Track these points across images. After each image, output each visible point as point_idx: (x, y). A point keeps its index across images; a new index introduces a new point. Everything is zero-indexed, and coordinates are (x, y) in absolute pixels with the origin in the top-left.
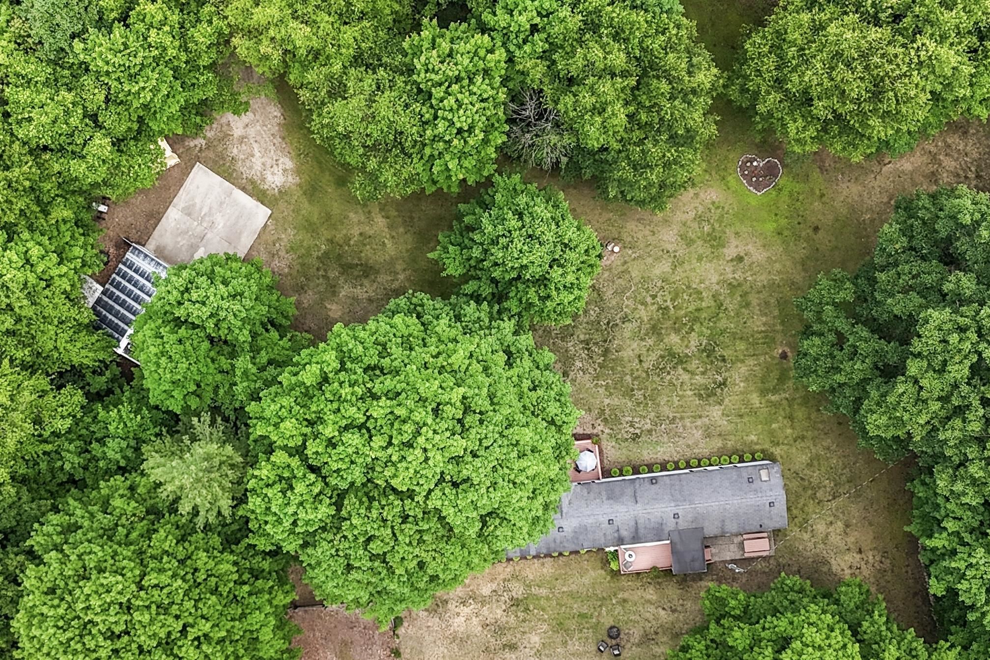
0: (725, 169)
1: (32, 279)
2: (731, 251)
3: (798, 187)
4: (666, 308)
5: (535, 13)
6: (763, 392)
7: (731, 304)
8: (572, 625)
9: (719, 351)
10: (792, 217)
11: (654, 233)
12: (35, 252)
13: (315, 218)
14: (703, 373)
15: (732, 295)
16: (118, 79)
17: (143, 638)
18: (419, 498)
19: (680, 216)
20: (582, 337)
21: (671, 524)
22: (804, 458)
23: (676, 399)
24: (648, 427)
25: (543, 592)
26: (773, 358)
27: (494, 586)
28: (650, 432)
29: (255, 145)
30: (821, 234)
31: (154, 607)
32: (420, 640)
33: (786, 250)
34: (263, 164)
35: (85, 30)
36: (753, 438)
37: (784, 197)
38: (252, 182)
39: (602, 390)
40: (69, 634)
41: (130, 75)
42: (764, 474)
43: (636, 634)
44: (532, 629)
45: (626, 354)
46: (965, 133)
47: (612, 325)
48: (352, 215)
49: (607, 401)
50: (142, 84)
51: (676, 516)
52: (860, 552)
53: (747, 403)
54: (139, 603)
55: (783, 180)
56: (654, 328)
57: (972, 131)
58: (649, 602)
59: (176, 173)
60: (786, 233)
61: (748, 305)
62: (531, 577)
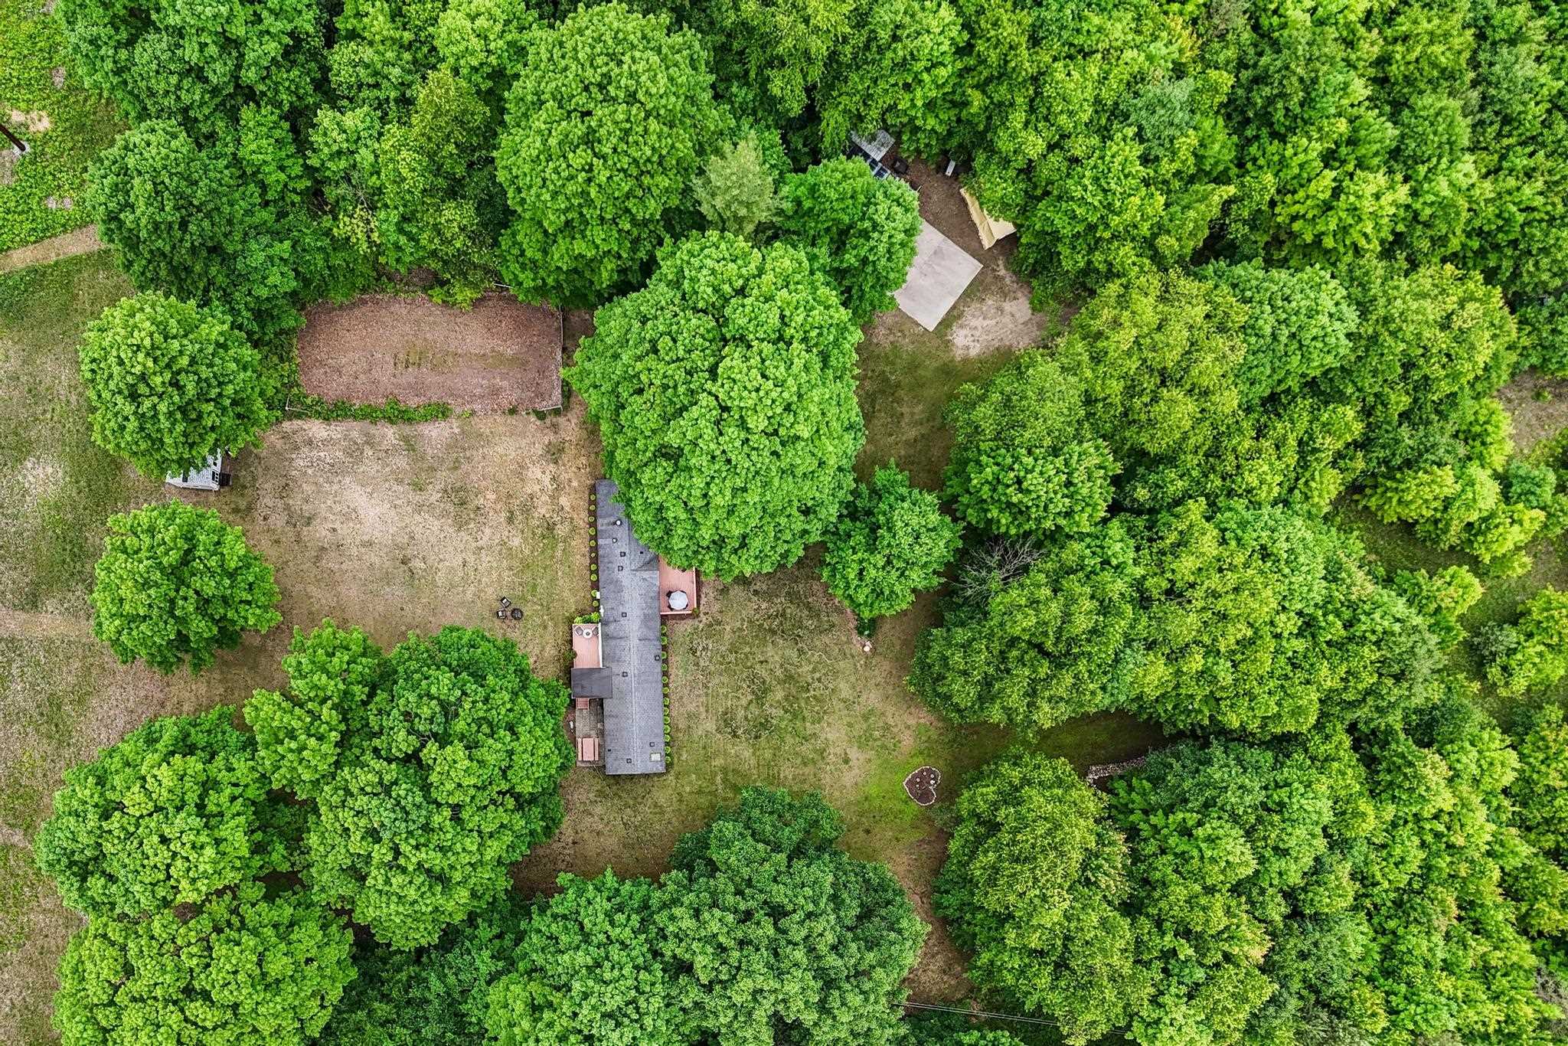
0: (929, 756)
1: (919, 66)
2: (854, 753)
3: (907, 819)
4: (808, 690)
5: (1121, 559)
6: (724, 770)
7: (806, 749)
8: (527, 576)
9: (765, 734)
10: (880, 811)
11: (877, 685)
12: (943, 73)
13: (921, 372)
14: (746, 718)
15: (815, 751)
16: (1095, 167)
17: (600, 113)
18: (708, 385)
19: (890, 710)
20: (788, 611)
21: (616, 669)
22: (662, 801)
23: (725, 690)
24: (702, 663)
25: (559, 554)
26: (755, 781)
27: (567, 509)
28: (697, 664)
29: (994, 322)
30: (862, 834)
31: (628, 126)
32: (523, 435)
33: (850, 803)
34: (976, 328)
35: (1142, 141)
36: (684, 757)
37: (900, 806)
38: (959, 317)
39: (738, 624)
40: (610, 42)
41: (1098, 179)
42: (656, 757)
43: (514, 635)
44: (525, 539)
45: (770, 650)
46: (944, 972)
47: (797, 639)
48: (921, 407)
49: (728, 628)
50: (1090, 187)
51: (625, 675)
52: (574, 843)
53: (716, 754)
54: (634, 111)
55: (915, 806)
56: (791, 677)
57: (945, 978)
58: (543, 650)
59: (975, 244)
60: (866, 805)
61: (805, 764)
62: (573, 543)
